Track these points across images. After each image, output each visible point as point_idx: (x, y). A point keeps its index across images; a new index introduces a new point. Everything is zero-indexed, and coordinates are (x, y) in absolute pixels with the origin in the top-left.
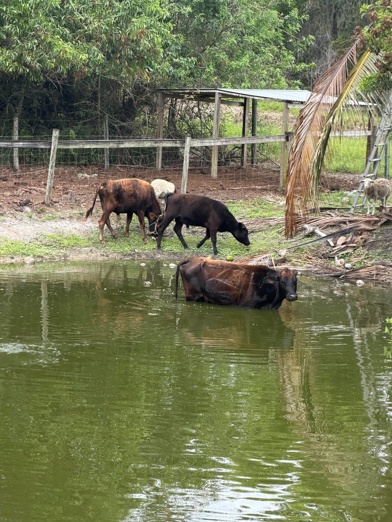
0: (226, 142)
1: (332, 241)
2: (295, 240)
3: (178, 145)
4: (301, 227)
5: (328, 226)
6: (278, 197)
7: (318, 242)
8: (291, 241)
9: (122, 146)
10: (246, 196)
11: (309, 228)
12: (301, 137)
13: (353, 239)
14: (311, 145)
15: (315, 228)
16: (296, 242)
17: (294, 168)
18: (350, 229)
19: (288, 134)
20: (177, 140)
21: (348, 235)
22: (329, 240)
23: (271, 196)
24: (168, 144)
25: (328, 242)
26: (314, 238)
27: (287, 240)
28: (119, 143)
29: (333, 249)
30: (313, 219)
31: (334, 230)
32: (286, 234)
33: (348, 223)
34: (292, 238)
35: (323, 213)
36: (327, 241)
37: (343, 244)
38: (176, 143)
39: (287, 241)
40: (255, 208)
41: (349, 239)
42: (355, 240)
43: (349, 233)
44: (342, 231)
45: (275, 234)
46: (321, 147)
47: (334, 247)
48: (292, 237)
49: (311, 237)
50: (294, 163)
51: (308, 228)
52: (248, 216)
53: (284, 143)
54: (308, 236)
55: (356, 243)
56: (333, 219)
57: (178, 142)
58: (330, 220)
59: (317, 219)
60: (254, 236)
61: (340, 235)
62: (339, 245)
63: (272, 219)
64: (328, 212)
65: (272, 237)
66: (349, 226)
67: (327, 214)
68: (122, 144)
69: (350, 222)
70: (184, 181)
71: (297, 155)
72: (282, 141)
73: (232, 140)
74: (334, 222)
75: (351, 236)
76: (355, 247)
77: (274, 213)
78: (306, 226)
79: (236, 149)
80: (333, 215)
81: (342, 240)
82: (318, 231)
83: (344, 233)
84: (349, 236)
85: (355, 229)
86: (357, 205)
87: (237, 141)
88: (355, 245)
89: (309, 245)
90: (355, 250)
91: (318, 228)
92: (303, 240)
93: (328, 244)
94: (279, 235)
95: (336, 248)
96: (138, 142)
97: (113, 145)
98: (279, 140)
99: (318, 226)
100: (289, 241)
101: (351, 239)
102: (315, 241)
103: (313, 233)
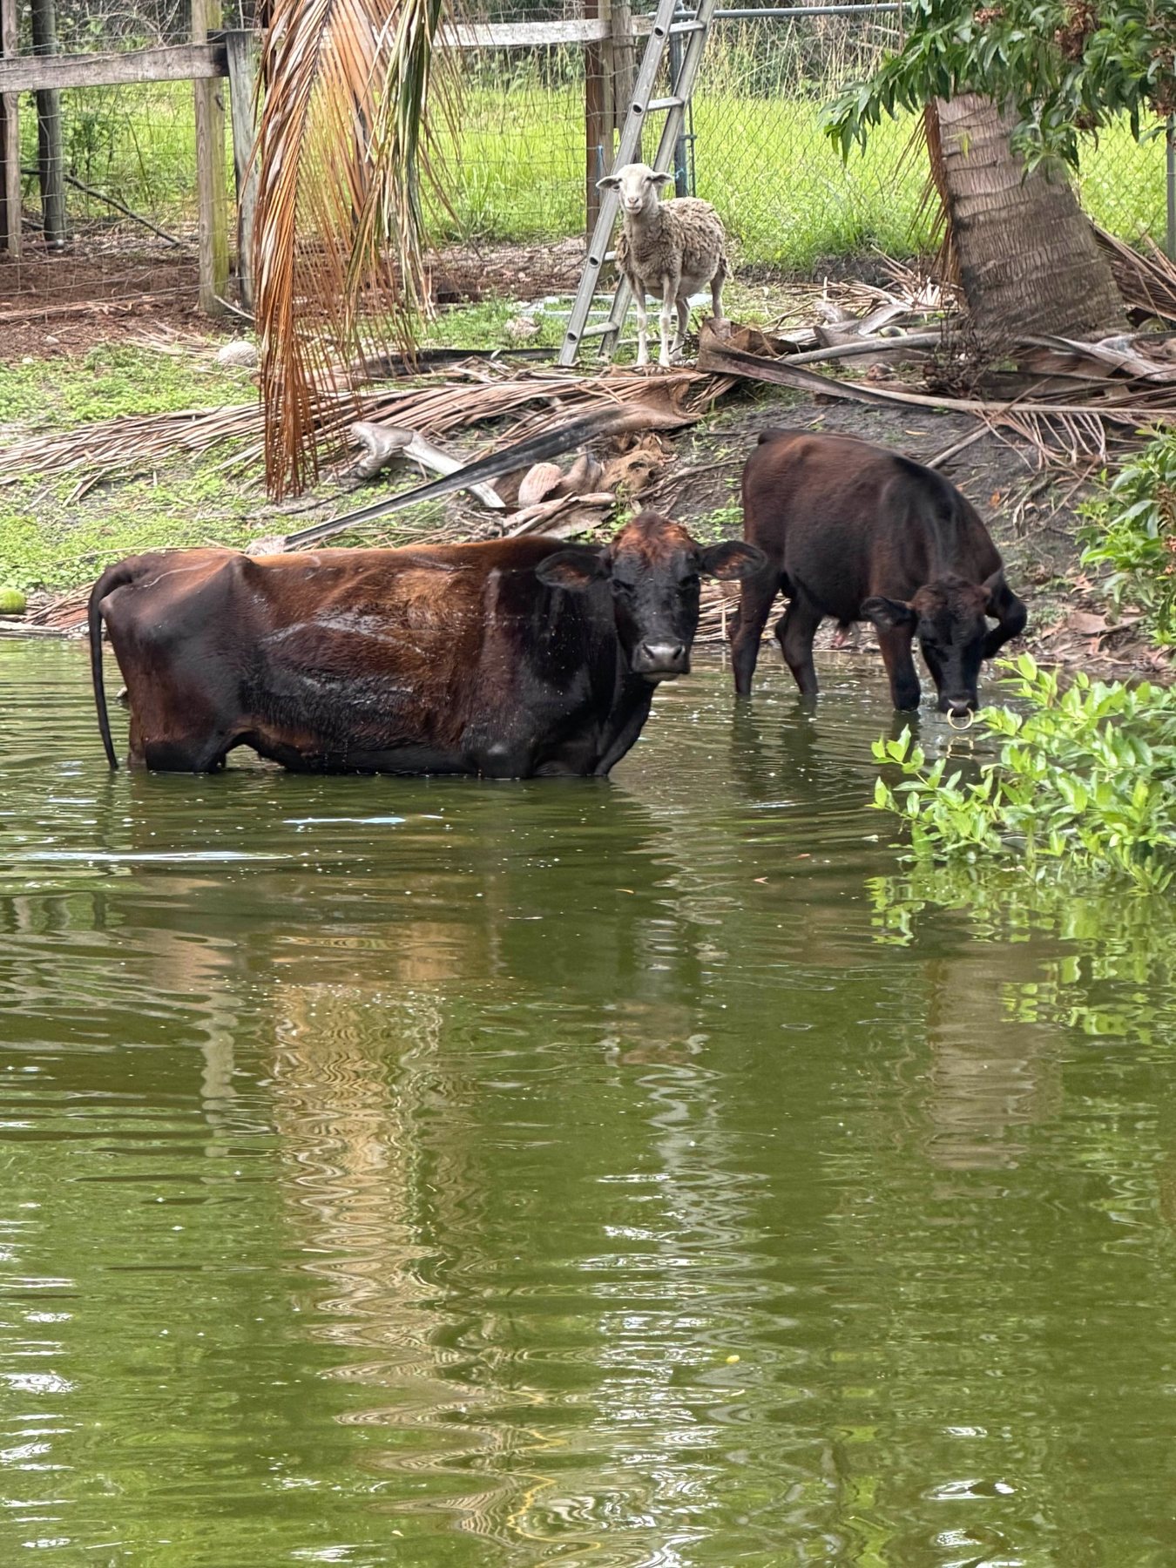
1: (496, 488)
2: (313, 503)
4: (337, 443)
5: (463, 427)
7: (424, 501)
8: (296, 506)
10: (50, 340)
11: (377, 439)
13: (593, 474)
15: (405, 436)
16: (320, 512)
17: (287, 144)
18: (578, 426)
19: (222, 39)
21: (567, 456)
22: (478, 489)
23: (165, 337)
25: (476, 498)
26: (406, 486)
27: (276, 502)
29: (507, 522)
30: (392, 401)
31: (490, 445)
32: (270, 479)
33: (557, 402)
34: (298, 495)
35: (433, 374)
36: (468, 491)
37: (548, 497)
39: (278, 510)
40: (104, 382)
41: (575, 474)
42: (601, 475)
43: (571, 448)
44: (541, 442)
45: (216, 482)
47: (508, 511)
48: (298, 489)
49: (388, 479)
50: (283, 124)
51: (371, 440)
52: (73, 415)
53: (209, 83)
54: (375, 478)
55: (612, 488)
56: (484, 395)
58: (469, 400)
59: (408, 402)
60: (114, 503)
61: (529, 459)
62: (529, 505)
63: (188, 417)
64: (456, 369)
65: (200, 494)
66: (565, 416)
67: (450, 379)
69: (572, 397)
71: (294, 82)
72: (198, 74)
74: (494, 405)
75: (581, 462)
76: (605, 506)
77: (198, 392)
78: (362, 429)
80: (482, 377)
81: (541, 476)
82: (419, 451)
83: (549, 448)
84: (572, 462)
85: (598, 426)
86: (587, 331)
88: (607, 497)
89: (383, 516)
90: (610, 519)
91: (417, 436)
92: (353, 498)
93: (479, 504)
94: (233, 488)
95: (519, 517)
98: (187, 72)
99: (418, 428)
100: (286, 508)
101: (586, 472)
102: (411, 496)
103: (396, 464)
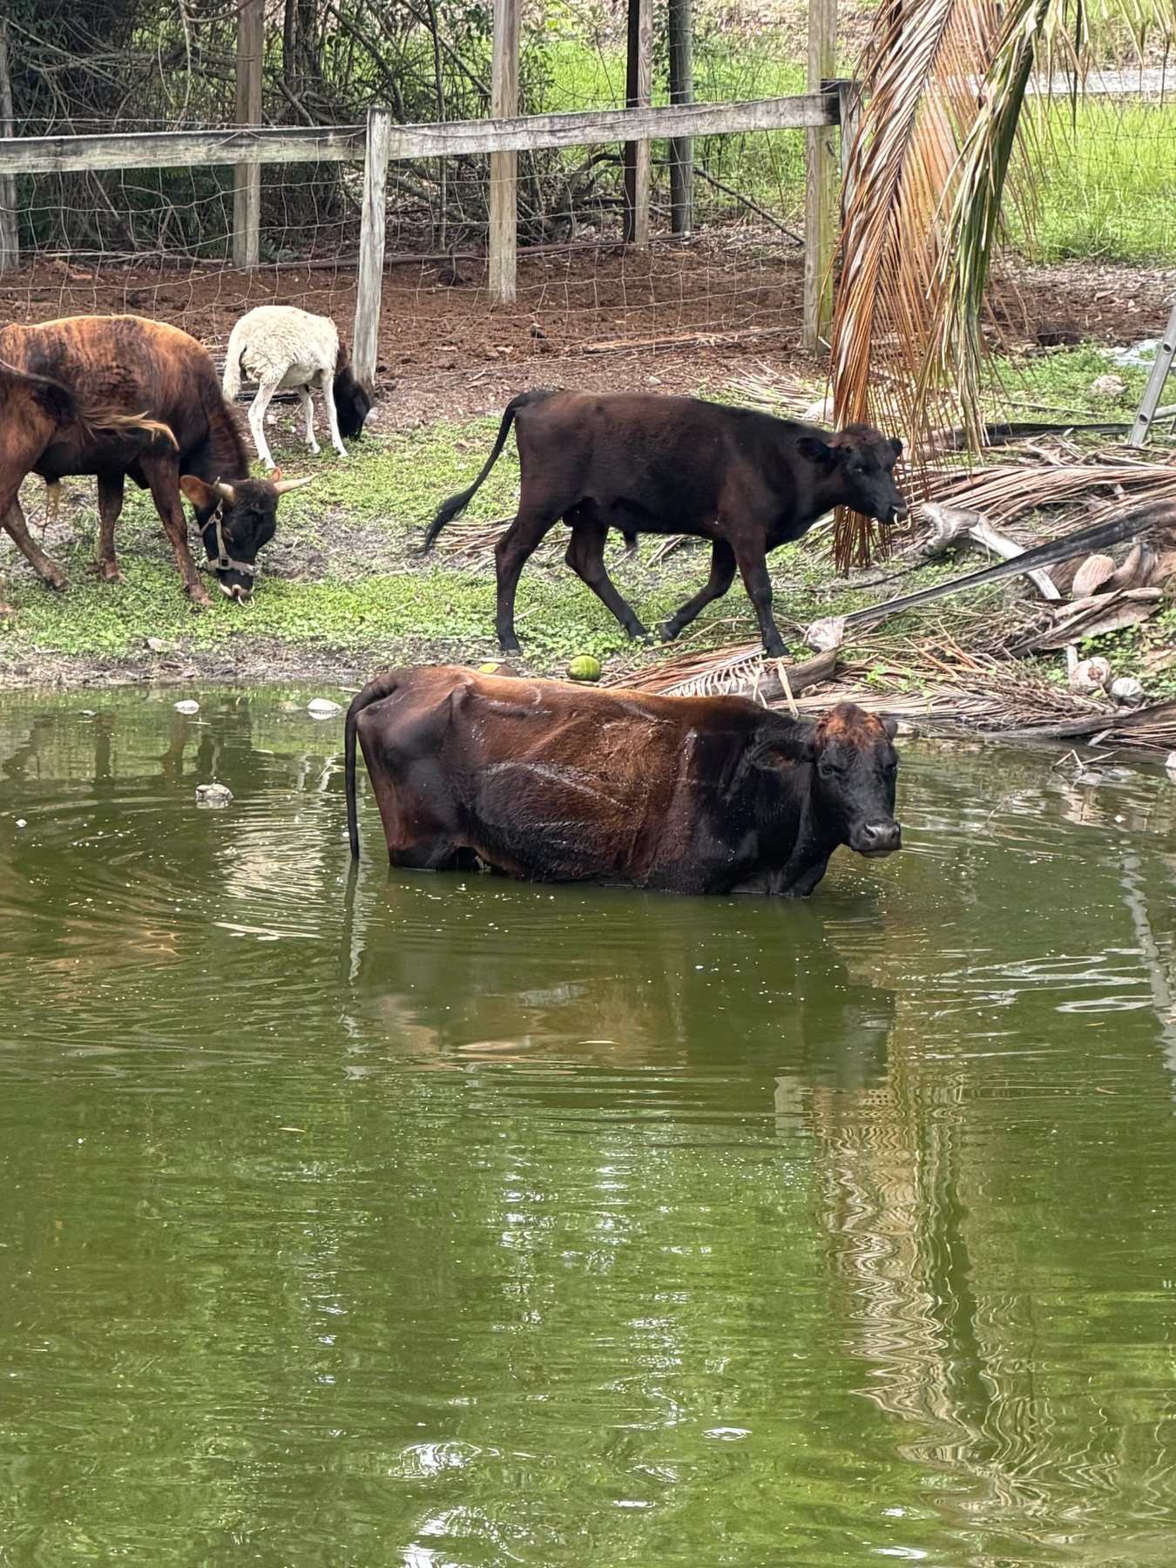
0: (552, 132)
1: (1051, 575)
2: (880, 577)
3: (334, 154)
5: (1028, 511)
6: (798, 383)
7: (985, 584)
8: (864, 580)
9: (74, 164)
10: (653, 379)
11: (944, 519)
12: (895, 104)
13: (1146, 566)
14: (942, 137)
15: (972, 518)
16: (886, 588)
17: (868, 244)
18: (1132, 518)
19: (835, 89)
20: (326, 132)
21: (1123, 546)
22: (1034, 574)
23: (765, 379)
24: (288, 152)
25: (1033, 583)
26: (969, 566)
27: (845, 576)
28: (61, 149)
29: (1058, 613)
30: (963, 478)
31: (1056, 528)
32: (839, 551)
33: (1119, 490)
34: (866, 568)
35: (1008, 448)
36: (1026, 576)
37: (1099, 590)
38: (324, 144)
39: (846, 582)
41: (1128, 567)
42: (1154, 568)
43: (1127, 537)
44: (1096, 532)
46: (989, 145)
47: (1058, 603)
48: (865, 561)
49: (954, 559)
50: (867, 222)
51: (939, 521)
53: (820, 130)
54: (939, 556)
55: (1161, 584)
56: (1051, 478)
57: (331, 137)
58: (1037, 482)
59: (977, 480)
61: (1084, 547)
62: (1082, 595)
64: (1028, 444)
65: (776, 564)
66: (1125, 505)
67: (1024, 455)
68: (77, 152)
69: (1132, 486)
70: (366, 319)
71: (879, 184)
72: (810, 122)
73: (578, 123)
74: (1058, 489)
75: (1136, 552)
76: (1154, 601)
78: (930, 510)
79: (602, 164)
80: (1052, 460)
81: (1093, 569)
82: (983, 532)
83: (1103, 538)
84: (1127, 552)
85: (1151, 518)
86: (1160, 411)
87: (604, 127)
88: (1155, 592)
89: (946, 596)
90: (1157, 613)
91: (983, 517)
92: (918, 575)
93: (1034, 593)
95: (1070, 609)
96: (150, 143)
97: (35, 161)
98: (798, 121)
99: (983, 509)
100: (854, 580)
101: (1139, 565)
102: (971, 579)
103: (962, 544)
